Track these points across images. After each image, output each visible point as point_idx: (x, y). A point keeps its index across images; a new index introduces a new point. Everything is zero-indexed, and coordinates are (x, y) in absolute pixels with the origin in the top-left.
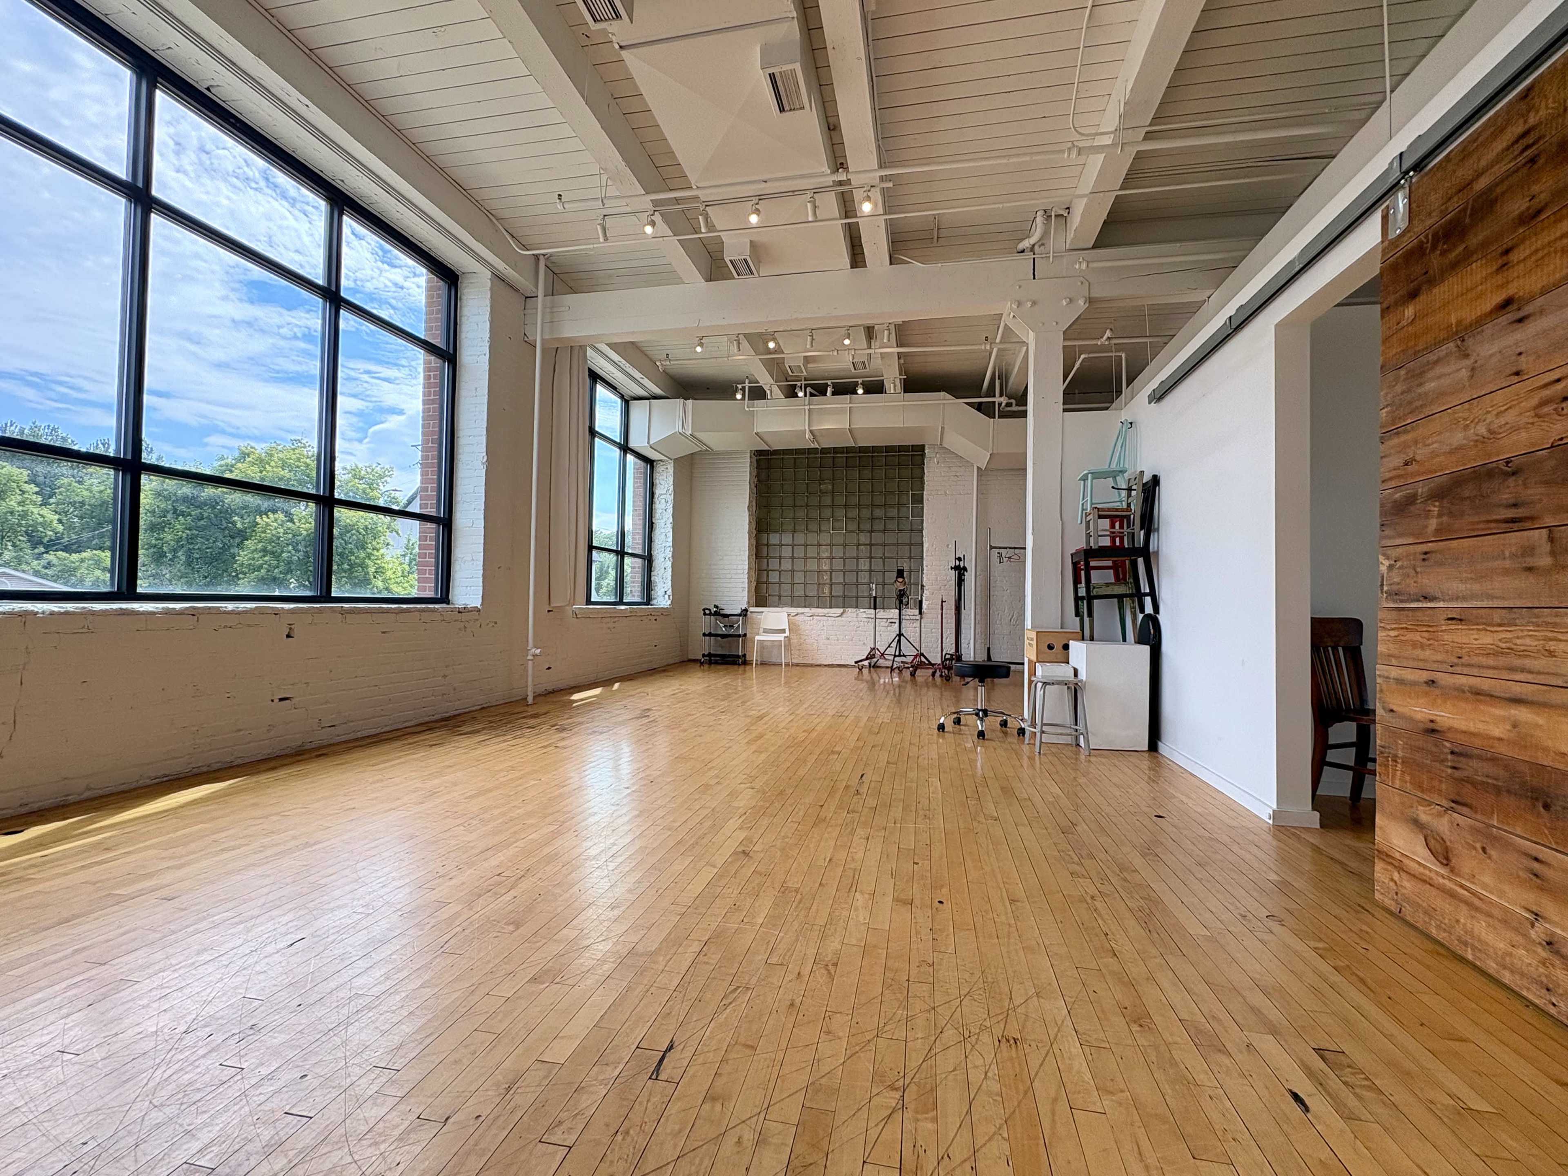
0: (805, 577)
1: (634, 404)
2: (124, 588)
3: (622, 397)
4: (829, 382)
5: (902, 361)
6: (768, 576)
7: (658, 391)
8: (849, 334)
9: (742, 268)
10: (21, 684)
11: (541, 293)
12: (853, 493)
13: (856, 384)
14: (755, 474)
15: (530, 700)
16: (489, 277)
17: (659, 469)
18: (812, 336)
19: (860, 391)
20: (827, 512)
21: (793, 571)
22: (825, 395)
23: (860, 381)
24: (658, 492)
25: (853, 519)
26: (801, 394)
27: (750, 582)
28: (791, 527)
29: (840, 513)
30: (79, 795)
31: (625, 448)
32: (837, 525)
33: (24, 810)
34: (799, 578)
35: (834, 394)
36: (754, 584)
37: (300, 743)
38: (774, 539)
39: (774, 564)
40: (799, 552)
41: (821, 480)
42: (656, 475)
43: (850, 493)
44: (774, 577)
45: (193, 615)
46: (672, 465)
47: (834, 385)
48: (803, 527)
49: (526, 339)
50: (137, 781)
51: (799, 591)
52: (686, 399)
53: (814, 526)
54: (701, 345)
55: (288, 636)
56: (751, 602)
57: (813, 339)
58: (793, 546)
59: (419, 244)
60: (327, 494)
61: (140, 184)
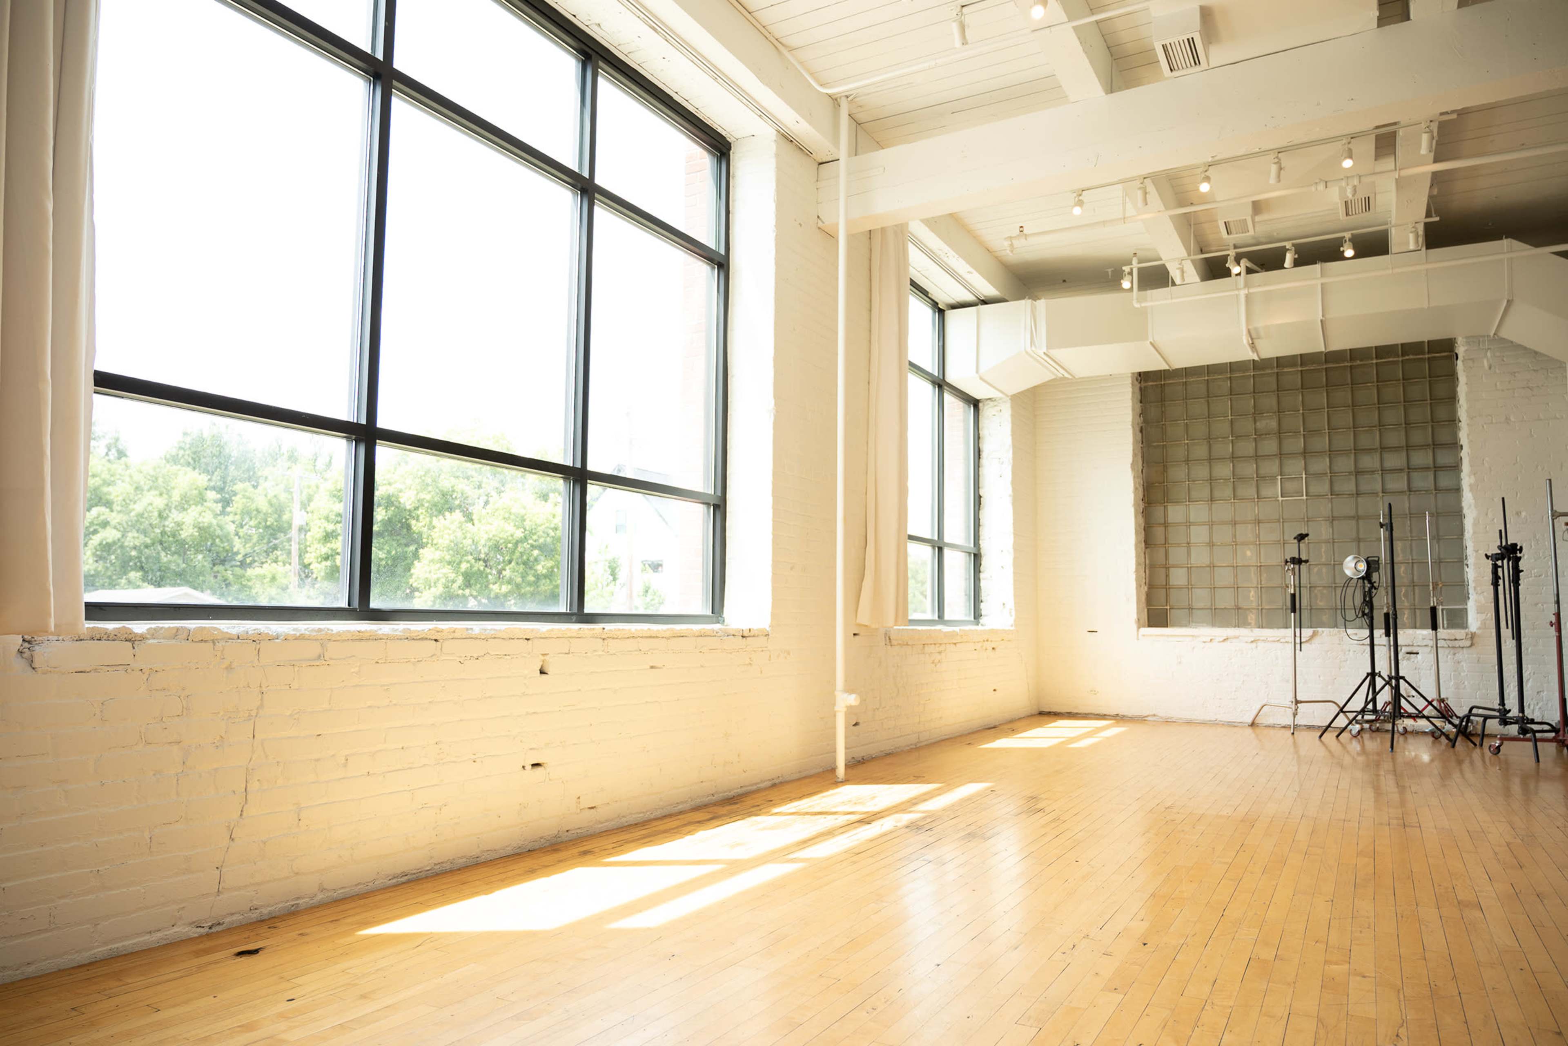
0: (1236, 576)
1: (950, 315)
2: (356, 604)
3: (935, 305)
4: (1288, 245)
5: (1435, 192)
6: (1167, 576)
7: (990, 291)
8: (1350, 150)
9: (1182, 56)
10: (254, 736)
11: (843, 153)
12: (1318, 432)
13: (1340, 242)
14: (1139, 410)
15: (841, 771)
16: (774, 138)
17: (986, 411)
18: (1279, 163)
19: (1349, 253)
20: (1271, 467)
21: (1212, 566)
22: (1282, 267)
23: (1347, 235)
24: (986, 447)
25: (1319, 475)
26: (1235, 270)
27: (1139, 586)
28: (1206, 493)
29: (1295, 466)
30: (312, 898)
31: (940, 384)
32: (1289, 486)
33: (254, 916)
34: (1224, 577)
35: (1297, 263)
36: (1145, 589)
37: (556, 832)
38: (1175, 513)
39: (1177, 555)
40: (1223, 534)
41: (1257, 413)
42: (984, 422)
43: (1310, 433)
44: (1178, 577)
45: (436, 640)
46: (1008, 405)
47: (1298, 249)
48: (1229, 492)
49: (820, 224)
50: (374, 881)
51: (1225, 599)
52: (1035, 298)
53: (1250, 491)
54: (1080, 203)
55: (542, 672)
56: (1141, 621)
57: (1281, 169)
58: (1211, 524)
59: (684, 104)
60: (578, 465)
61: (380, 56)
